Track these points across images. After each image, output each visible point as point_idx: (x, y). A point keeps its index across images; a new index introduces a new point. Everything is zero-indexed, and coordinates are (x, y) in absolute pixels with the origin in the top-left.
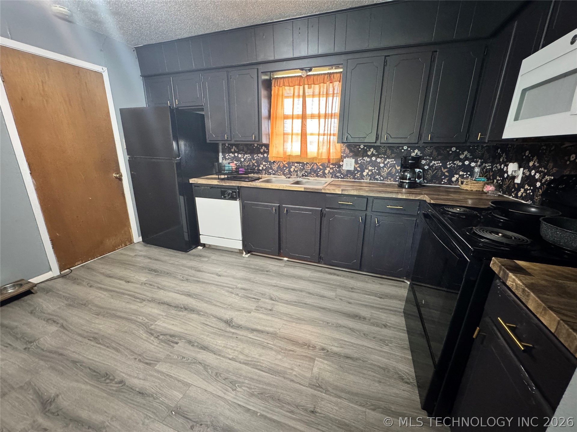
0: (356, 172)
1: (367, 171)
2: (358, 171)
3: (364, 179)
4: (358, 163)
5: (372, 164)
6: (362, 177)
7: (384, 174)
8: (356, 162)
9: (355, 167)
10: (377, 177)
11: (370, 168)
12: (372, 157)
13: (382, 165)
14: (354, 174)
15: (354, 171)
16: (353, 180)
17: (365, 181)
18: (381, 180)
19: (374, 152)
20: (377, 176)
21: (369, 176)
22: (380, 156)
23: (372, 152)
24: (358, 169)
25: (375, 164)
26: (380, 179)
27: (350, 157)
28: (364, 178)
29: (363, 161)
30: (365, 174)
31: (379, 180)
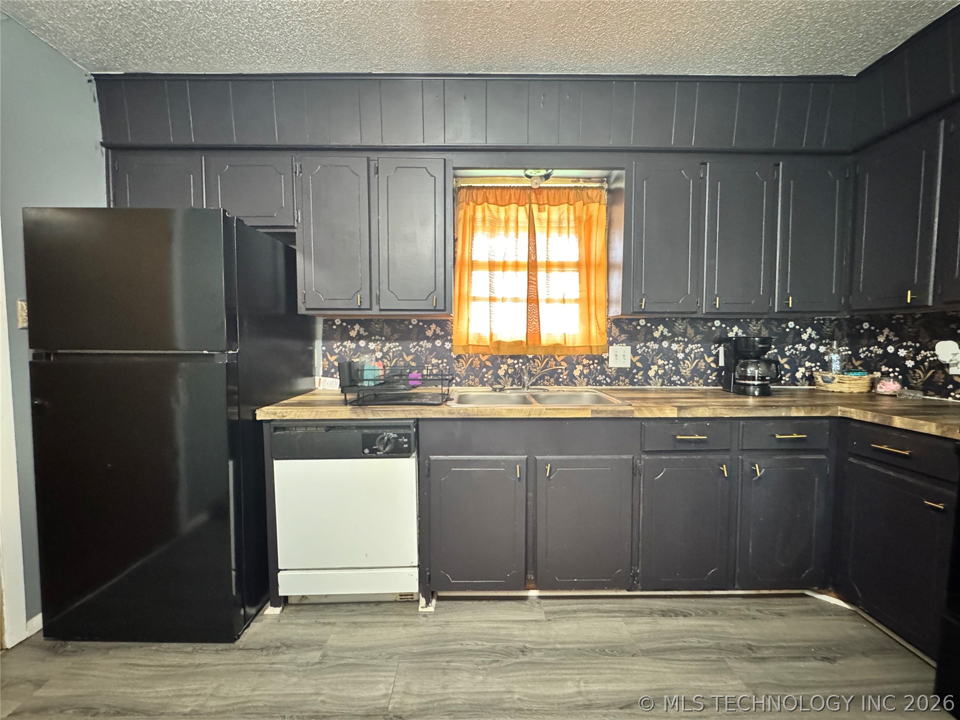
0: (635, 371)
1: (654, 368)
2: (639, 369)
3: (650, 384)
4: (638, 354)
5: (664, 354)
6: (647, 380)
7: (686, 371)
8: (634, 353)
9: (631, 361)
10: (675, 378)
11: (660, 362)
12: (662, 341)
13: (681, 356)
14: (631, 376)
15: (631, 369)
16: (631, 387)
17: (653, 387)
18: (682, 384)
19: (666, 332)
20: (675, 376)
21: (660, 377)
22: (676, 339)
23: (662, 332)
24: (639, 365)
25: (669, 355)
26: (679, 382)
27: (622, 342)
28: (651, 382)
29: (646, 350)
30: (651, 373)
31: (678, 384)
